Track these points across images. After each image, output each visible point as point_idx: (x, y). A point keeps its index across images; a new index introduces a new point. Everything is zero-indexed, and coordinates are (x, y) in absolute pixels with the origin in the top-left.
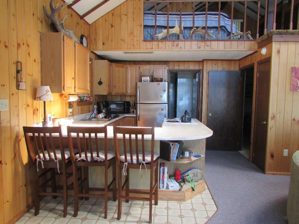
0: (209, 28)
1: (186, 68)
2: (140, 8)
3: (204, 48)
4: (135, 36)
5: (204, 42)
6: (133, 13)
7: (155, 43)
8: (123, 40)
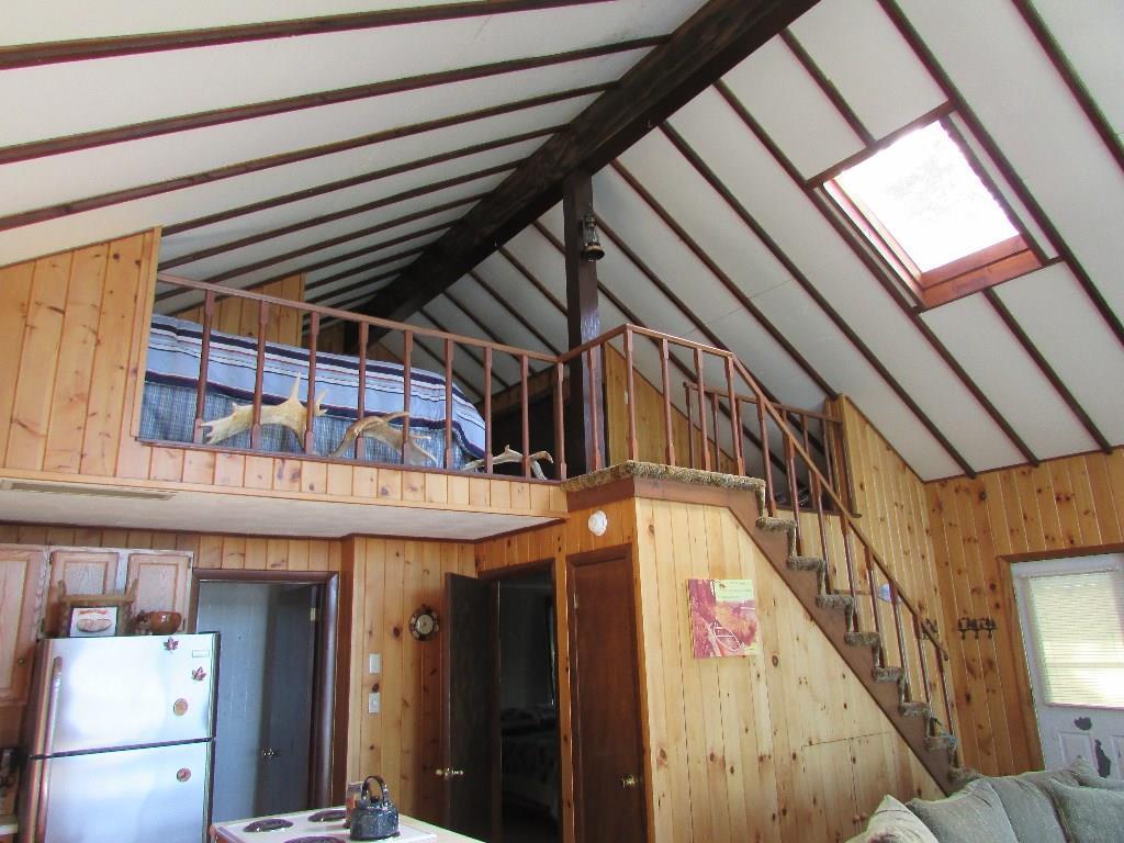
0: (415, 423)
1: (273, 566)
2: (136, 297)
3: (399, 497)
4: (94, 414)
5: (400, 473)
6: (100, 310)
7: (196, 459)
8: (24, 426)
